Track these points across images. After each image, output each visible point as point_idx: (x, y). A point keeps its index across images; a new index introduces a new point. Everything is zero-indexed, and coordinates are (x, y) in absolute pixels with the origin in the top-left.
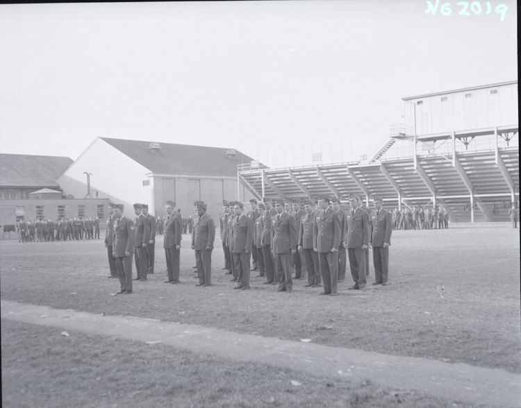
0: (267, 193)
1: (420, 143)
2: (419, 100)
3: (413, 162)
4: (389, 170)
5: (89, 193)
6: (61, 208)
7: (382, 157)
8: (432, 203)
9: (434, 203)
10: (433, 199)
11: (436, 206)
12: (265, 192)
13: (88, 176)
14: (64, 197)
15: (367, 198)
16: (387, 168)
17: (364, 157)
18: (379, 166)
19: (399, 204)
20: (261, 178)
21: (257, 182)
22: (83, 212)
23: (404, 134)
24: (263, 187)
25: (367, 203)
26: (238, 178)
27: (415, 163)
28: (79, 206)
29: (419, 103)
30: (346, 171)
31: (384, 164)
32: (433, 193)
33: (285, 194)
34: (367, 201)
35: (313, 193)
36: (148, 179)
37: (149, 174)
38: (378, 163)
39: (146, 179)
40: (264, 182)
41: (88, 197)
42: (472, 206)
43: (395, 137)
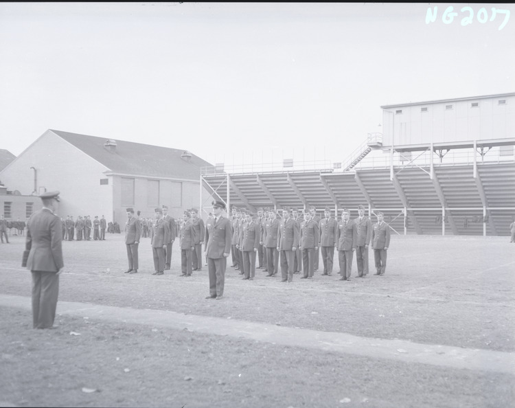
0: (232, 198)
1: (397, 154)
2: (398, 109)
3: (389, 172)
4: (363, 179)
5: (35, 190)
6: (7, 206)
7: (356, 166)
8: (403, 215)
9: (405, 215)
10: (404, 211)
11: (407, 218)
12: (230, 196)
13: (35, 171)
14: (9, 193)
15: (336, 207)
16: (360, 177)
17: (338, 165)
18: (354, 175)
19: (370, 215)
20: (226, 182)
21: (222, 186)
22: (31, 210)
23: (381, 144)
24: (228, 191)
25: (336, 212)
26: (201, 181)
27: (392, 174)
28: (28, 203)
29: (398, 112)
30: (318, 179)
31: (358, 173)
32: (405, 205)
33: (249, 199)
34: (336, 210)
35: (278, 200)
36: (106, 178)
37: (107, 172)
38: (353, 171)
39: (104, 177)
40: (230, 186)
41: (34, 194)
42: (443, 219)
43: (371, 146)
